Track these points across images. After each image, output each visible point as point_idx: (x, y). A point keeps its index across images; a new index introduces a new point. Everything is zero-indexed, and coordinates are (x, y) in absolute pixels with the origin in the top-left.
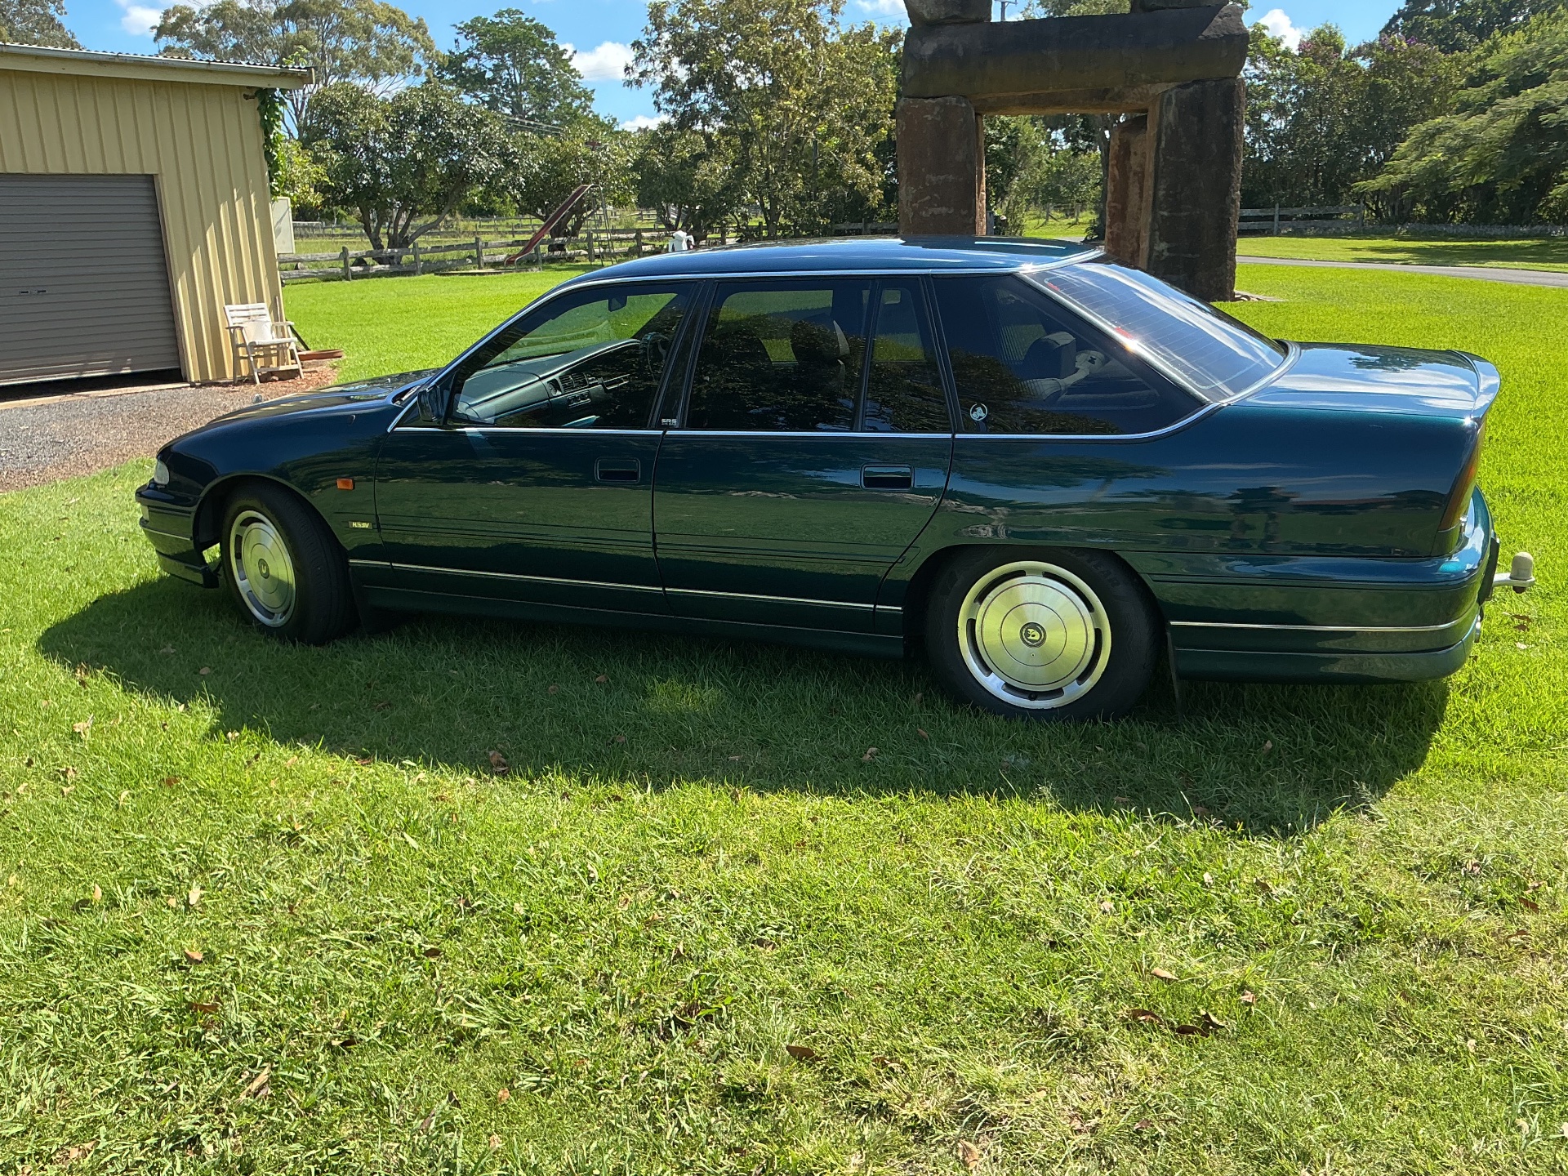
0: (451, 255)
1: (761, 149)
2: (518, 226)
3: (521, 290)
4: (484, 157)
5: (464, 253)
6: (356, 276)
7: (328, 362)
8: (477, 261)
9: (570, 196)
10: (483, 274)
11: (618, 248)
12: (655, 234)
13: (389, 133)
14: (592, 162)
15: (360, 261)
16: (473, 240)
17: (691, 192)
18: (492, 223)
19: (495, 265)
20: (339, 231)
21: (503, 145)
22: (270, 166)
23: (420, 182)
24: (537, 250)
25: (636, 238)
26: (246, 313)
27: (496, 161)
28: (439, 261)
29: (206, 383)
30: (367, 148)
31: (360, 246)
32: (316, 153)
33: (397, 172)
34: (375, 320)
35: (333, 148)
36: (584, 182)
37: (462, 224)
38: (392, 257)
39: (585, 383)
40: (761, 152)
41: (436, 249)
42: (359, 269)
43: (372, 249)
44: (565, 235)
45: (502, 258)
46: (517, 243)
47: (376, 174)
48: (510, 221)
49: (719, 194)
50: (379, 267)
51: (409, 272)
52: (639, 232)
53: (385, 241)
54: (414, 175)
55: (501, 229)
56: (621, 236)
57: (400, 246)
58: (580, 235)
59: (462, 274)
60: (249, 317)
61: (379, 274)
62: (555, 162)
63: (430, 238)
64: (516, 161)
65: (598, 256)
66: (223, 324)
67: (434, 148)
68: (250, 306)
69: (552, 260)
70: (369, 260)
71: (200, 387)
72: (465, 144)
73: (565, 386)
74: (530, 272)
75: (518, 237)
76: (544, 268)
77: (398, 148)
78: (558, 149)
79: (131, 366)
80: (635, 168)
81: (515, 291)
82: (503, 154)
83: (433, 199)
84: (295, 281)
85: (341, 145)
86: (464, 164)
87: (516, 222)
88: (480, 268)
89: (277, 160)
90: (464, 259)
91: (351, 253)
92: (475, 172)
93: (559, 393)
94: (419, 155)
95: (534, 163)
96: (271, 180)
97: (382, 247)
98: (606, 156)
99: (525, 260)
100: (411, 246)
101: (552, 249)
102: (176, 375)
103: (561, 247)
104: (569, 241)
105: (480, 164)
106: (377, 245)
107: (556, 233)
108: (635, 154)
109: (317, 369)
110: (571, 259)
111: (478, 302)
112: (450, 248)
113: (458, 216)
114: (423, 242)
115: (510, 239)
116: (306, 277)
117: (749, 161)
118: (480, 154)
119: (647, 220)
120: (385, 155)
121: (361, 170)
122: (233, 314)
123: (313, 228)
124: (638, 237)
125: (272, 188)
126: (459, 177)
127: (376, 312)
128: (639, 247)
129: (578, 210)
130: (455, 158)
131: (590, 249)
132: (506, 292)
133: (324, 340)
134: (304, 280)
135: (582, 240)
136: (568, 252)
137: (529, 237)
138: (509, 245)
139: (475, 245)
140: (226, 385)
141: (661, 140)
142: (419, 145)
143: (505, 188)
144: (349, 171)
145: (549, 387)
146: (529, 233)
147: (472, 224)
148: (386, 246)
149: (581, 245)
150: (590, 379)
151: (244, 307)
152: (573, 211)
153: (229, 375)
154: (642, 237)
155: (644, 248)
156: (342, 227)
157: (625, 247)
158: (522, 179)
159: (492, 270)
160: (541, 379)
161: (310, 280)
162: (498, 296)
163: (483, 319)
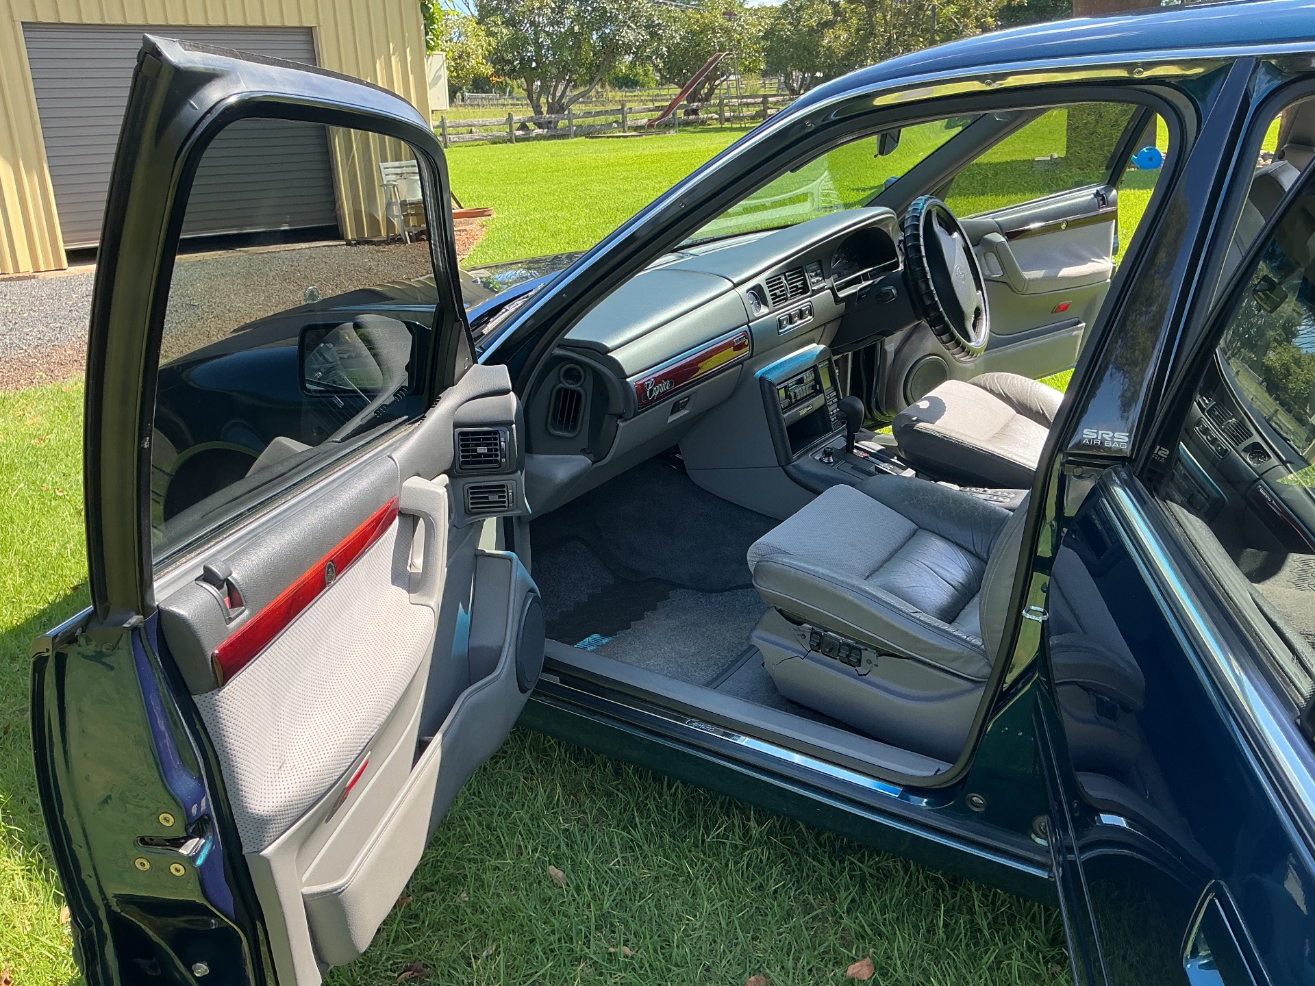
0: (601, 120)
1: (885, 17)
2: (657, 95)
3: (660, 150)
4: (633, 29)
5: (611, 118)
6: (519, 140)
7: (478, 220)
8: (622, 125)
9: (706, 65)
10: (627, 137)
11: (746, 112)
12: (781, 98)
13: (551, 8)
14: (727, 31)
15: (523, 127)
16: (620, 107)
17: (817, 57)
18: (635, 94)
19: (637, 128)
20: (510, 102)
21: (650, 18)
22: (426, 19)
23: (576, 54)
24: (674, 114)
25: (762, 102)
26: (399, 171)
27: (643, 33)
28: (589, 126)
29: (361, 242)
30: (532, 23)
31: (524, 113)
32: (488, 28)
33: (557, 46)
34: (528, 179)
35: (503, 23)
36: (719, 51)
37: (610, 95)
38: (550, 122)
39: (805, 289)
40: (885, 20)
41: (588, 114)
42: (520, 133)
43: (533, 114)
44: (699, 100)
45: (644, 121)
46: (657, 109)
47: (539, 46)
48: (651, 91)
49: (842, 58)
50: (539, 131)
51: (563, 136)
52: (765, 97)
53: (544, 109)
54: (572, 48)
55: (643, 98)
56: (749, 101)
57: (558, 112)
58: (712, 102)
59: (608, 137)
60: (401, 175)
61: (539, 138)
62: (694, 33)
63: (583, 107)
64: (660, 32)
65: (728, 120)
66: (379, 182)
67: (589, 21)
68: (404, 163)
69: (687, 124)
70: (530, 125)
71: (355, 245)
72: (616, 16)
73: (775, 296)
74: (667, 135)
75: (657, 104)
76: (680, 131)
77: (558, 23)
78: (698, 21)
79: (290, 224)
80: (765, 38)
81: (656, 151)
82: (650, 26)
83: (587, 69)
84: (468, 144)
85: (511, 23)
86: (615, 36)
87: (656, 92)
88: (624, 132)
89: (433, 13)
90: (611, 124)
91: (516, 118)
92: (624, 43)
93: (764, 310)
94: (576, 29)
95: (676, 34)
96: (427, 34)
97: (542, 113)
98: (741, 26)
99: (663, 124)
100: (566, 112)
101: (687, 113)
102: (333, 232)
103: (695, 112)
104: (702, 106)
105: (628, 35)
106: (538, 111)
107: (692, 99)
108: (767, 23)
109: (467, 228)
110: (703, 122)
111: (622, 161)
112: (599, 114)
113: (608, 87)
114: (576, 109)
115: (650, 105)
116: (476, 140)
117: (873, 27)
118: (629, 27)
119: (773, 85)
120: (547, 29)
121: (526, 42)
122: (387, 171)
123: (489, 99)
124: (765, 102)
125: (427, 42)
126: (612, 49)
127: (530, 171)
128: (765, 110)
129: (711, 78)
130: (607, 31)
131: (721, 114)
132: (647, 152)
133: (480, 197)
134: (476, 143)
135: (714, 105)
136: (701, 116)
137: (667, 104)
138: (650, 110)
139: (621, 111)
140: (379, 243)
141: (790, 11)
142: (577, 18)
143: (649, 58)
144: (517, 43)
145: (750, 301)
146: (667, 100)
147: (619, 94)
148: (545, 113)
149: (713, 109)
150: (814, 281)
151: (397, 164)
152: (708, 79)
153: (384, 234)
154: (768, 102)
155: (769, 111)
156: (512, 98)
157: (752, 111)
158: (665, 49)
159: (634, 133)
160: (736, 285)
161: (481, 142)
162: (640, 156)
163: (625, 178)
